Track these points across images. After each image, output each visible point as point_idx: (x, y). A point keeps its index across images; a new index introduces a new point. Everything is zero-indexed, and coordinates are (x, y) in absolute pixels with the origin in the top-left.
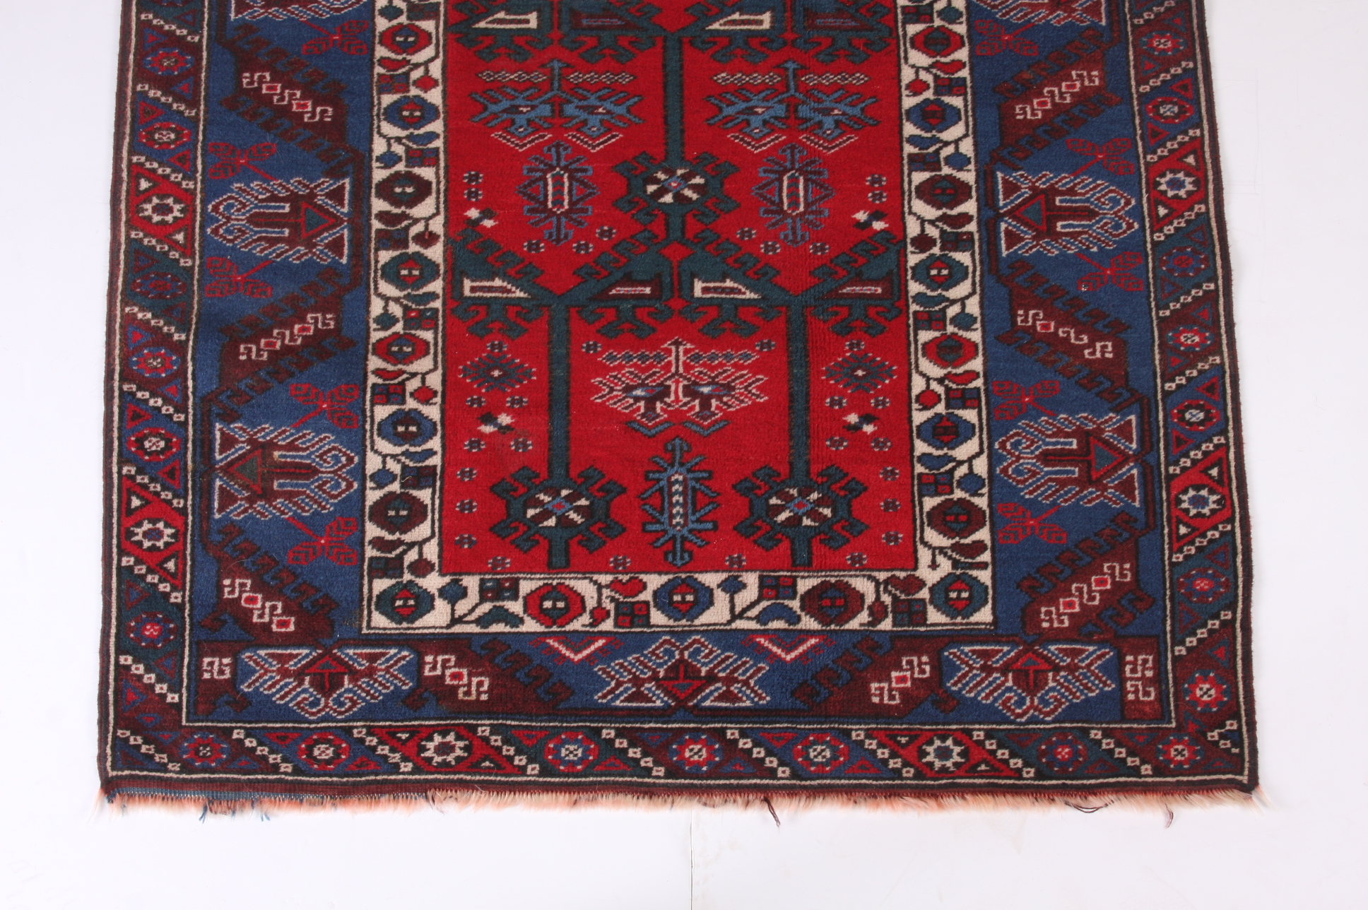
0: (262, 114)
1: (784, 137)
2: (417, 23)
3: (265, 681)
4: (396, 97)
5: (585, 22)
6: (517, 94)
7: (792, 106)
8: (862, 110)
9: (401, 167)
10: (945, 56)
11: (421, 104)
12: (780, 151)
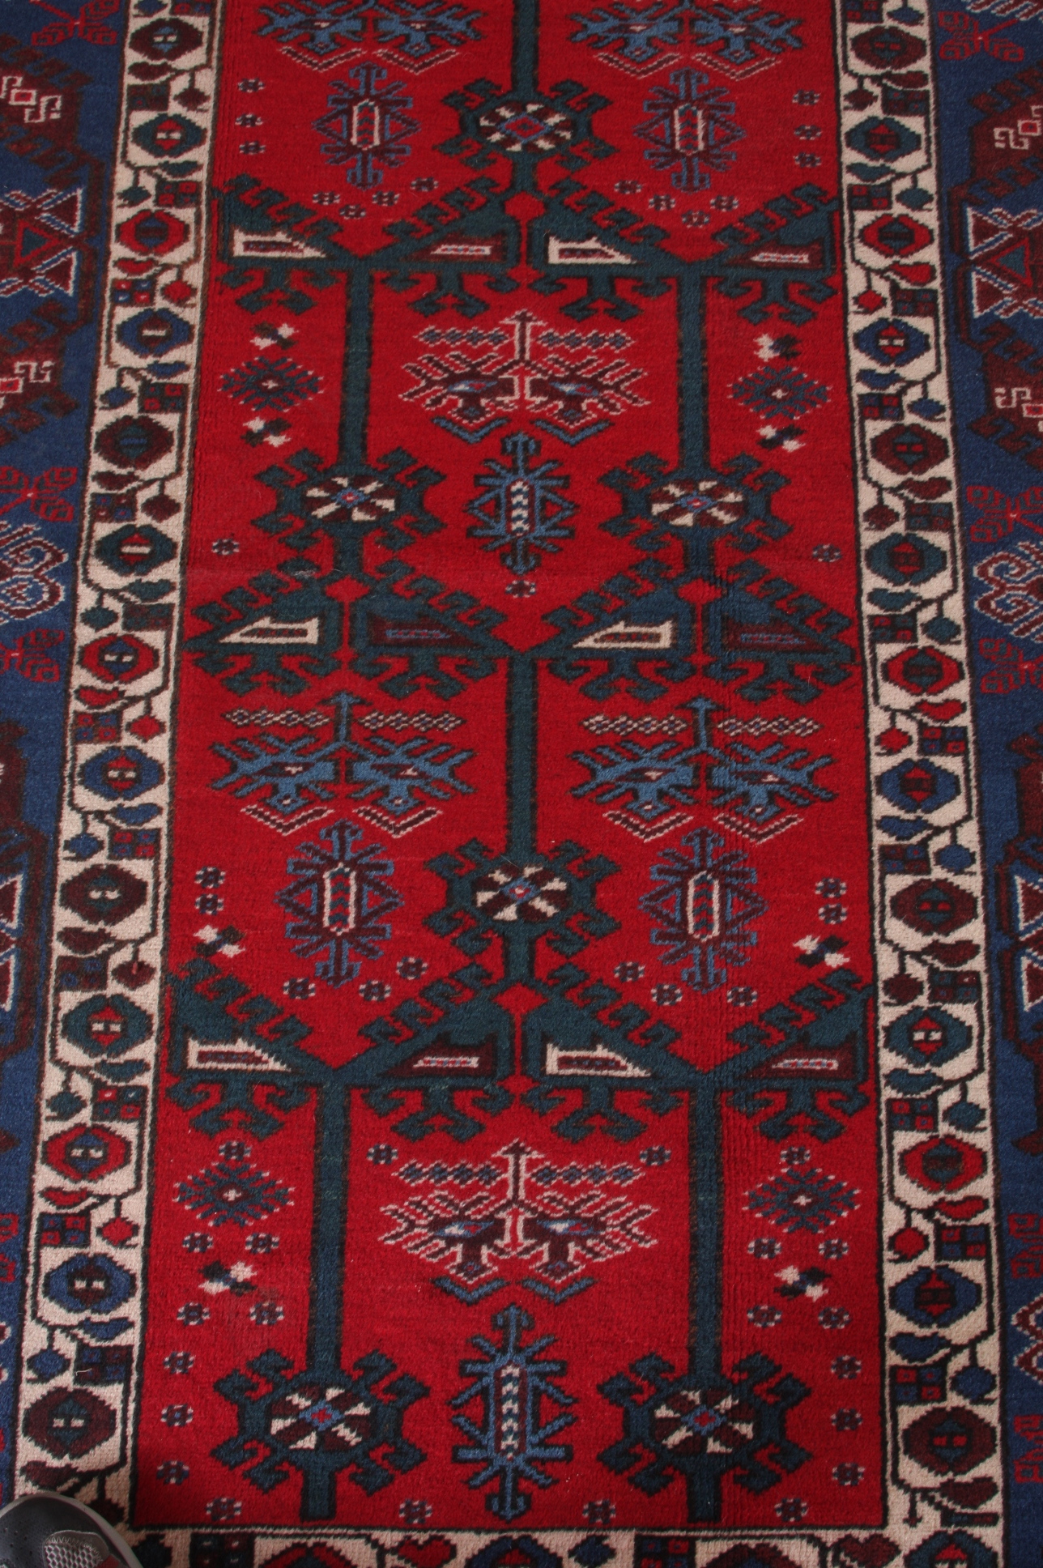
1: (690, 818)
2: (138, 634)
4: (100, 748)
5: (390, 634)
6: (282, 746)
7: (703, 769)
8: (810, 775)
9: (101, 858)
10: (935, 693)
11: (136, 759)
12: (684, 840)
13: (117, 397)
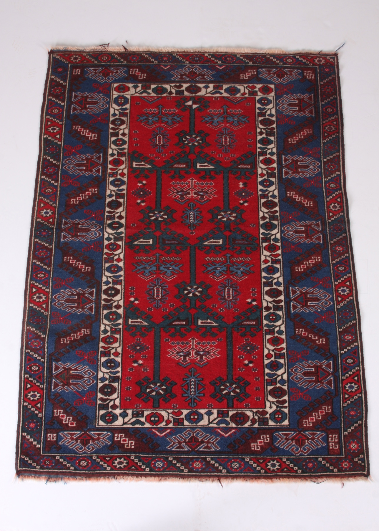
0: (70, 269)
1: (226, 277)
2: (117, 242)
3: (66, 441)
4: (110, 264)
5: (166, 242)
6: (146, 264)
8: (249, 268)
9: (111, 285)
10: (274, 252)
11: (117, 266)
12: (225, 281)
13: (111, 196)
